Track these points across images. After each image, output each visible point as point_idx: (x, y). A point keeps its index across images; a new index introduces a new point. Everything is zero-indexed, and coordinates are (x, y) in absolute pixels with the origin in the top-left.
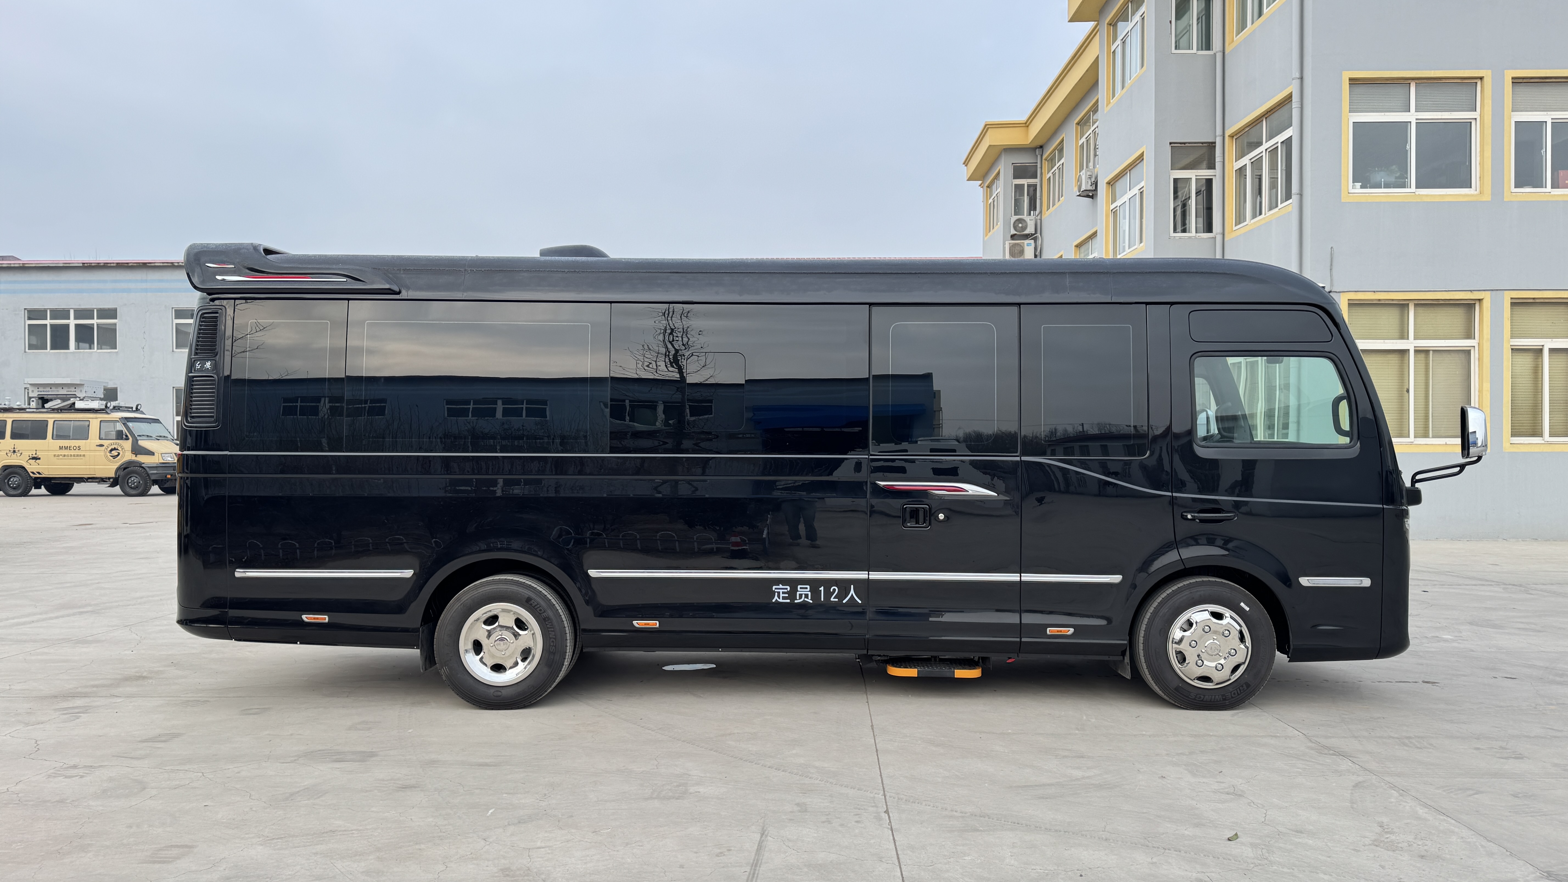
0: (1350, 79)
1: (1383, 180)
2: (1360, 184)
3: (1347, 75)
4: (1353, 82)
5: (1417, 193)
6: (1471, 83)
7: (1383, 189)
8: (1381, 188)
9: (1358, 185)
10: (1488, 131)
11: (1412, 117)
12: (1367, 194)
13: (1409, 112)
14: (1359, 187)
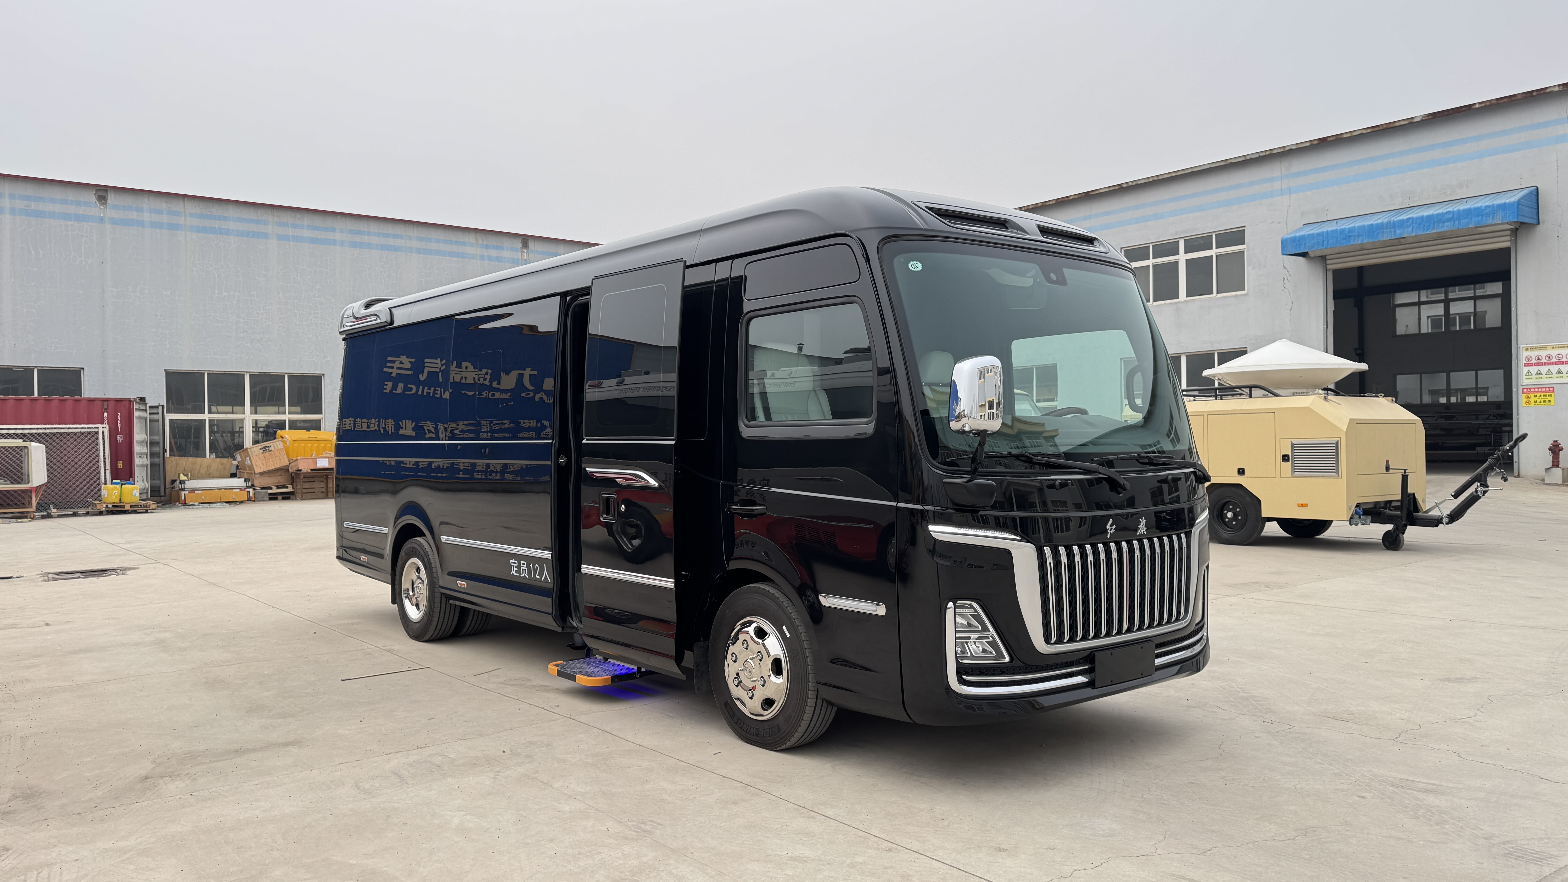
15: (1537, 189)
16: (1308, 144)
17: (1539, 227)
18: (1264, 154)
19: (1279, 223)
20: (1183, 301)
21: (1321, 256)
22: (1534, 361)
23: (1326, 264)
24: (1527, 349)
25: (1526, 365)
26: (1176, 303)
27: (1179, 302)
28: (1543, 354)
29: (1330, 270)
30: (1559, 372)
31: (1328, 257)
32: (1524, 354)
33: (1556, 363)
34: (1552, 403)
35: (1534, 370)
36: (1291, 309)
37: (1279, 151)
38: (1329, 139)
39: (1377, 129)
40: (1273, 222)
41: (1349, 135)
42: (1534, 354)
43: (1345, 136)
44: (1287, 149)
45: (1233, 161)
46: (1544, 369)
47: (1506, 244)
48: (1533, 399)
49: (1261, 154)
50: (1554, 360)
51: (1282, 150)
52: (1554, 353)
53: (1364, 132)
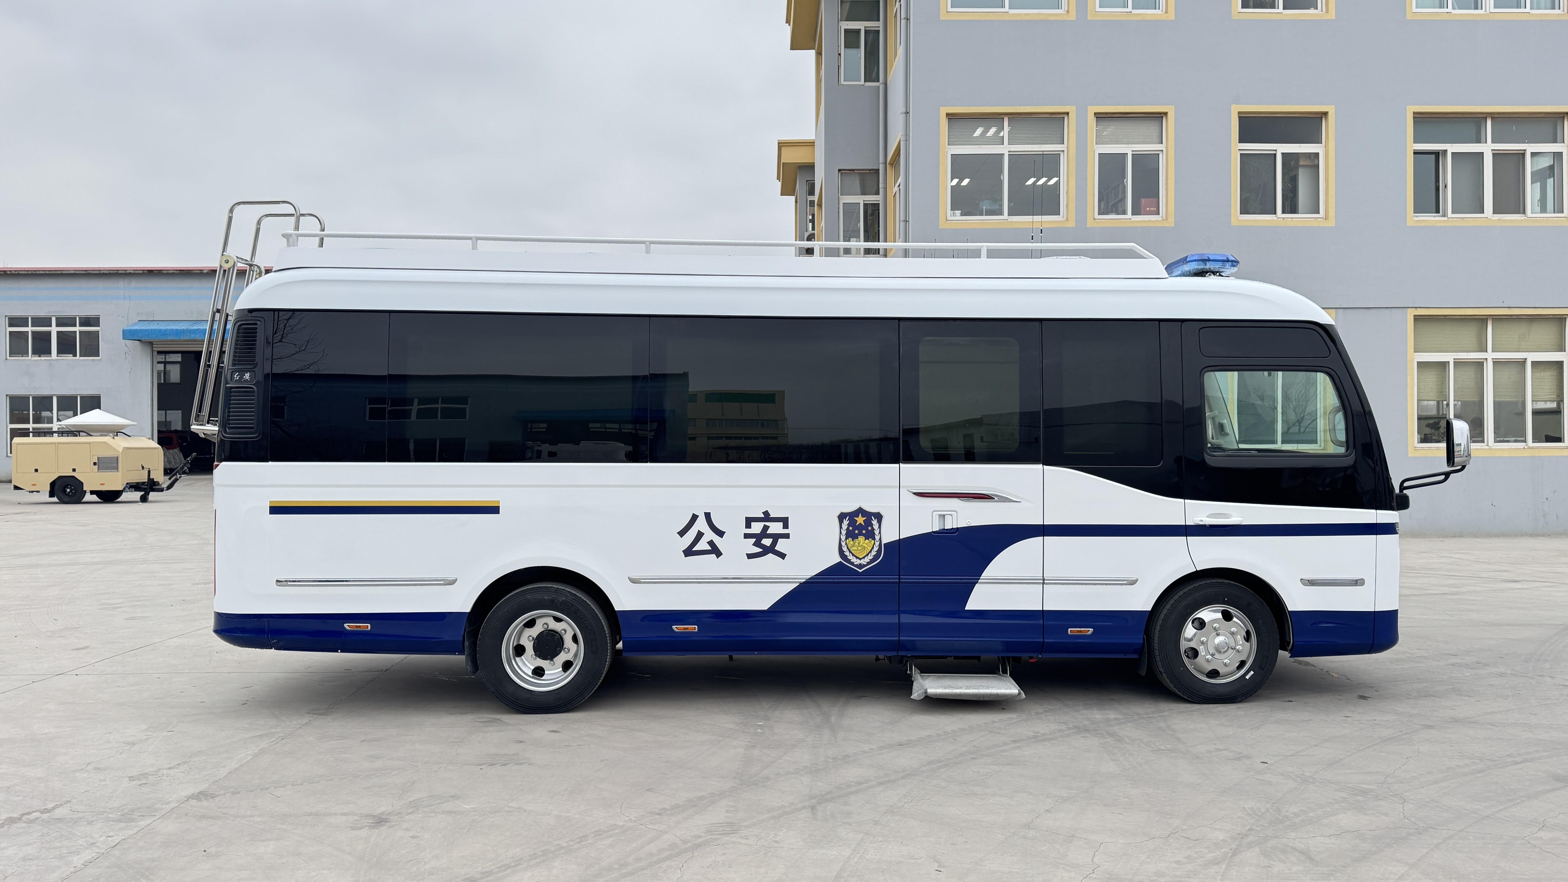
0: (947, 115)
1: (984, 208)
2: (960, 211)
3: (944, 110)
4: (951, 117)
5: (1009, 220)
6: (1058, 118)
7: (984, 216)
8: (983, 215)
9: (958, 212)
10: (1073, 163)
11: (1005, 149)
12: (964, 221)
13: (1003, 144)
14: (959, 214)
16: (141, 272)
18: (112, 272)
19: (123, 317)
20: (54, 359)
21: (150, 342)
23: (152, 347)
26: (49, 360)
27: (52, 360)
29: (155, 351)
31: (153, 343)
36: (130, 372)
37: (123, 272)
38: (154, 272)
39: (182, 272)
40: (119, 316)
41: (166, 272)
43: (164, 272)
44: (128, 272)
45: (91, 272)
49: (111, 272)
51: (124, 272)
53: (175, 272)
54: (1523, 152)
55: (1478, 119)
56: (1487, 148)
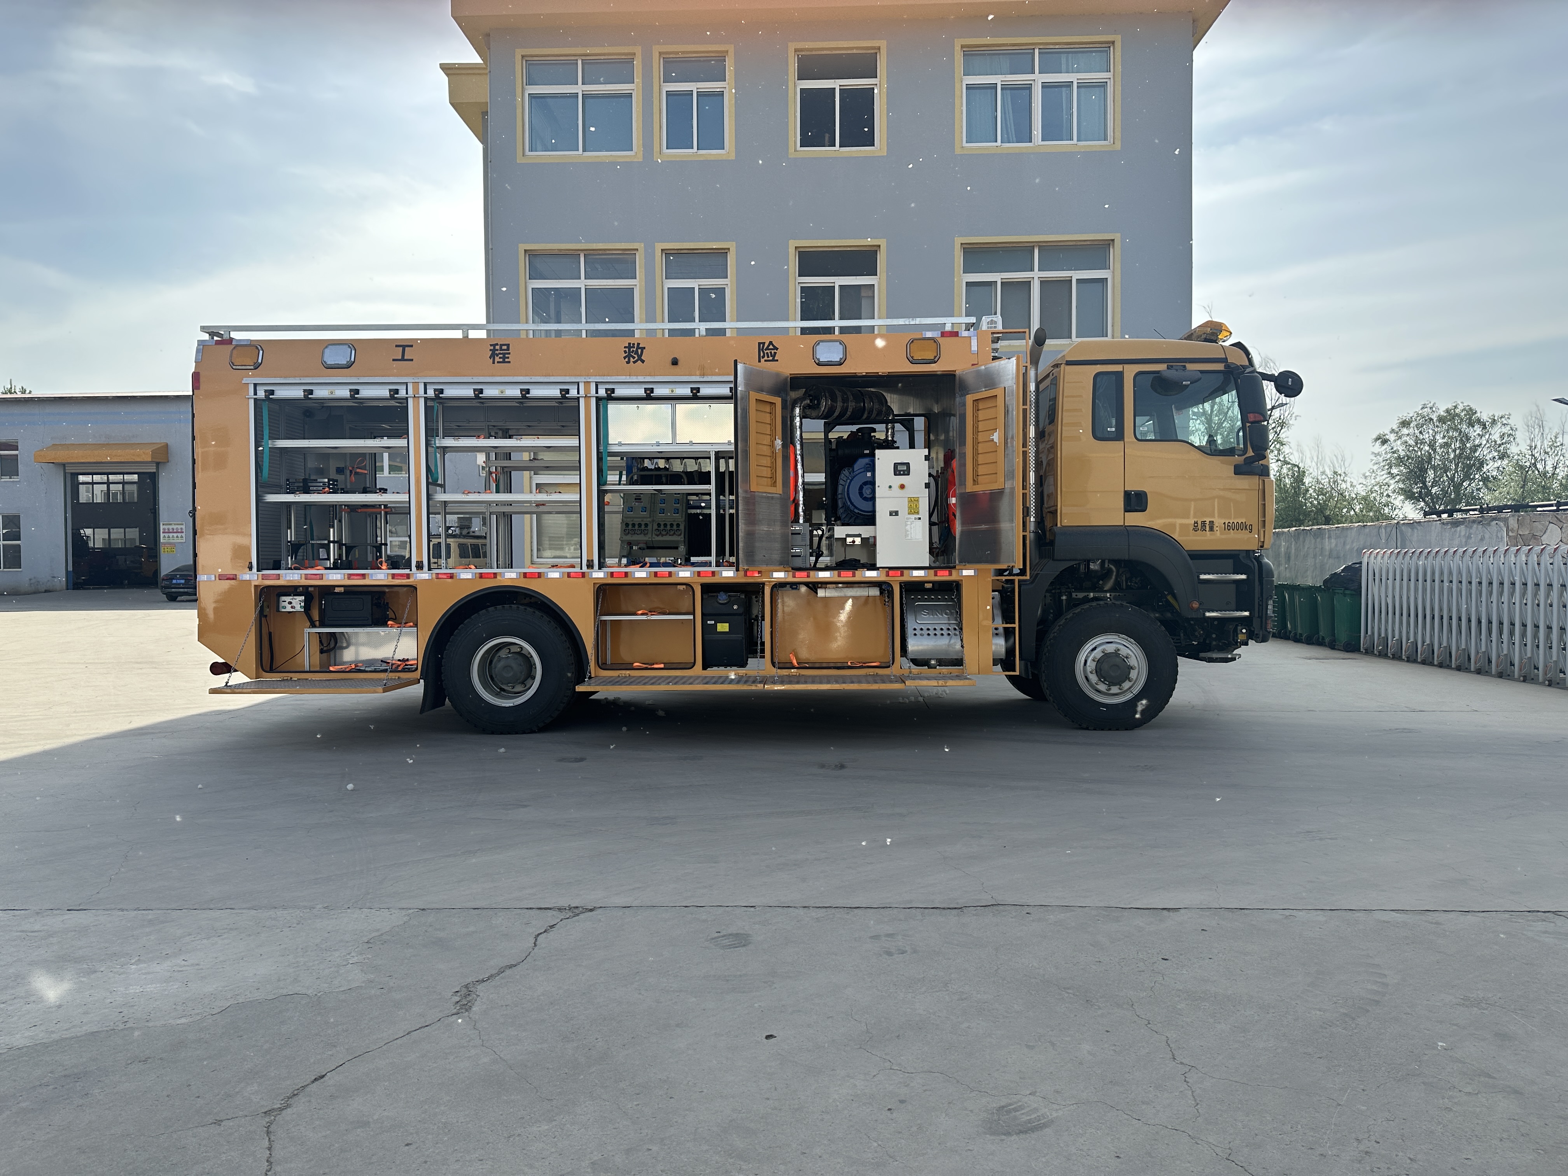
0: (526, 251)
3: (523, 247)
4: (530, 253)
6: (630, 254)
10: (646, 297)
11: (581, 284)
13: (580, 279)
15: (167, 445)
17: (169, 464)
19: (39, 441)
21: (62, 464)
22: (167, 531)
23: (65, 469)
24: (163, 525)
25: (163, 533)
28: (171, 527)
29: (67, 472)
30: (177, 537)
31: (66, 465)
32: (162, 527)
33: (176, 532)
34: (175, 552)
35: (166, 535)
36: (46, 493)
40: (35, 440)
42: (166, 527)
46: (171, 535)
47: (155, 470)
48: (166, 550)
50: (175, 531)
52: (175, 527)
53: (84, 398)
54: (1070, 279)
55: (1027, 249)
56: (1036, 276)
